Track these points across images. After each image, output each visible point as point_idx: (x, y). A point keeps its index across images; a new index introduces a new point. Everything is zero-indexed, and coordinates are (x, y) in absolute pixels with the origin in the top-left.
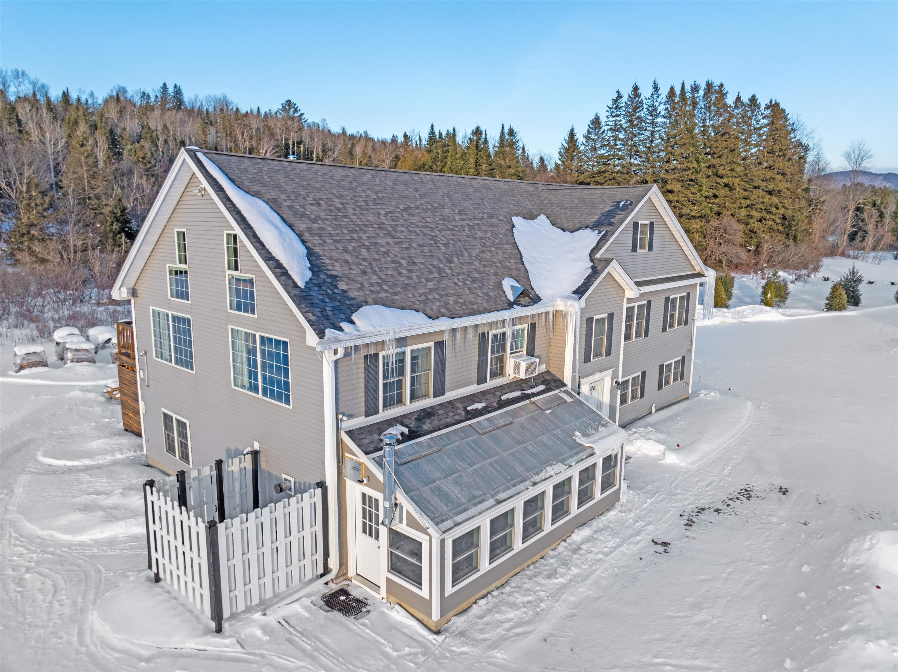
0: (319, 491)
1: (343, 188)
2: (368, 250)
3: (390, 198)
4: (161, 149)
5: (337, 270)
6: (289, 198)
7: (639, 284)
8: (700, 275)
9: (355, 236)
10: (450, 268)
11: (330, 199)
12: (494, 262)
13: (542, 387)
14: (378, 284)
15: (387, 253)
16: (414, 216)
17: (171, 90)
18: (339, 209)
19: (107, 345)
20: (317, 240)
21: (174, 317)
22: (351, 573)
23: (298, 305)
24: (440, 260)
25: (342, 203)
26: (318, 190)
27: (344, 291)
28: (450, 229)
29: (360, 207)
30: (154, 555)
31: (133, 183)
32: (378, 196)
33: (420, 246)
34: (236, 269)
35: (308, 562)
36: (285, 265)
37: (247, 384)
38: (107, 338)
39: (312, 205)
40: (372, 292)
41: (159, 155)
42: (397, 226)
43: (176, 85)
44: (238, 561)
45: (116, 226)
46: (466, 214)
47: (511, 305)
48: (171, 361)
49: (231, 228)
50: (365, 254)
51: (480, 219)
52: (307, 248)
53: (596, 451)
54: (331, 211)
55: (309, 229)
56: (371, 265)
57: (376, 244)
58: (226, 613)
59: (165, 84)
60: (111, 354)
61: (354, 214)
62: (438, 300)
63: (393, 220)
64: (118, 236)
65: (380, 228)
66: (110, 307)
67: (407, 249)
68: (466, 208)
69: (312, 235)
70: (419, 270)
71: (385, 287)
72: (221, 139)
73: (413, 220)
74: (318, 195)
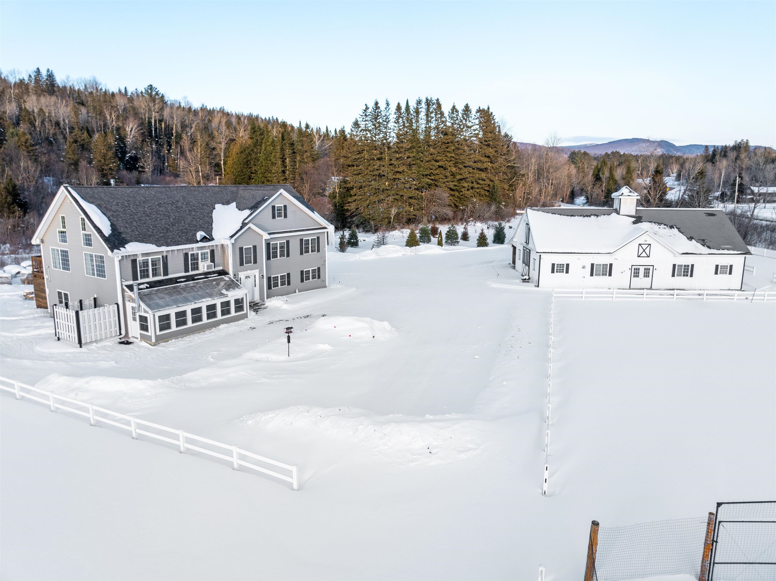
0: (116, 305)
1: (130, 197)
2: (136, 222)
3: (152, 200)
4: (38, 129)
5: (122, 230)
6: (105, 203)
7: (270, 234)
8: (325, 228)
9: (132, 217)
10: (173, 228)
11: (123, 203)
12: (196, 225)
13: (217, 275)
14: (138, 235)
15: (145, 223)
16: (162, 207)
17: (44, 73)
18: (126, 206)
19: (17, 275)
20: (115, 219)
21: (61, 250)
22: (130, 335)
23: (105, 242)
24: (169, 225)
25: (128, 204)
26: (118, 199)
27: (123, 237)
28: (178, 212)
29: (136, 205)
30: (57, 330)
31: (21, 167)
32: (146, 199)
33: (161, 220)
34: (85, 230)
35: (113, 330)
36: (101, 229)
37: (91, 274)
38: (17, 271)
39: (115, 205)
40: (135, 238)
41: (37, 134)
42: (152, 212)
43: (48, 69)
44: (87, 325)
45: (9, 199)
46: (190, 205)
47: (197, 242)
48: (60, 269)
49: (81, 215)
50: (135, 223)
51: (196, 207)
52: (111, 222)
53: (229, 295)
54: (123, 207)
55: (112, 215)
56: (136, 228)
57: (140, 220)
58: (83, 342)
59: (38, 69)
60: (21, 280)
61: (133, 208)
62: (163, 240)
63: (151, 209)
64: (12, 206)
65: (144, 213)
66: (12, 255)
67: (154, 221)
68: (191, 202)
69: (113, 217)
70: (158, 229)
71: (141, 236)
72: (92, 118)
73: (161, 209)
74: (118, 201)
